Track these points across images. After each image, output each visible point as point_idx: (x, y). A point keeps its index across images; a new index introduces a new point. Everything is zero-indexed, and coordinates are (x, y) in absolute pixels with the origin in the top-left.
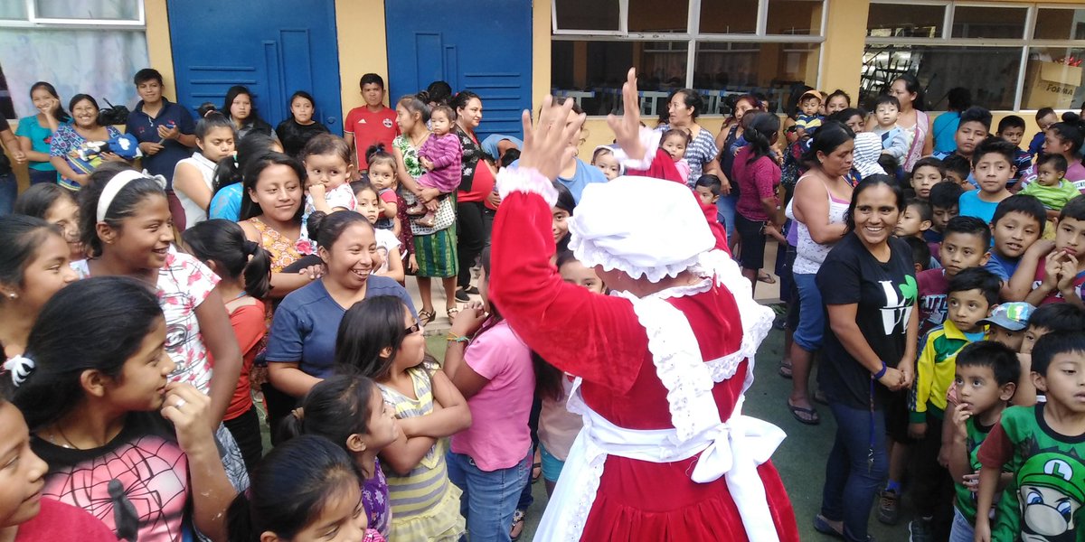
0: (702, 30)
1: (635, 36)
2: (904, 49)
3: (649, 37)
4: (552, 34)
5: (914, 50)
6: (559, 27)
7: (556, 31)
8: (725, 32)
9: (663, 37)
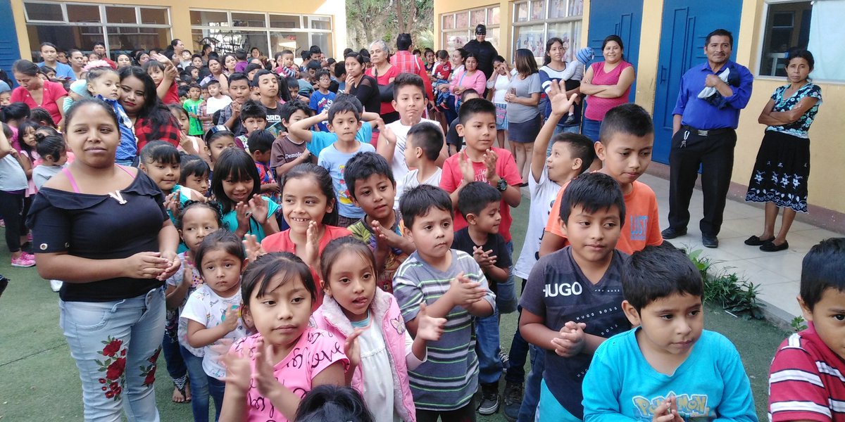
0: (109, 21)
1: (73, 24)
2: (237, 33)
3: (81, 24)
4: (26, 22)
5: (242, 32)
6: (30, 19)
7: (28, 21)
8: (121, 22)
9: (88, 24)
